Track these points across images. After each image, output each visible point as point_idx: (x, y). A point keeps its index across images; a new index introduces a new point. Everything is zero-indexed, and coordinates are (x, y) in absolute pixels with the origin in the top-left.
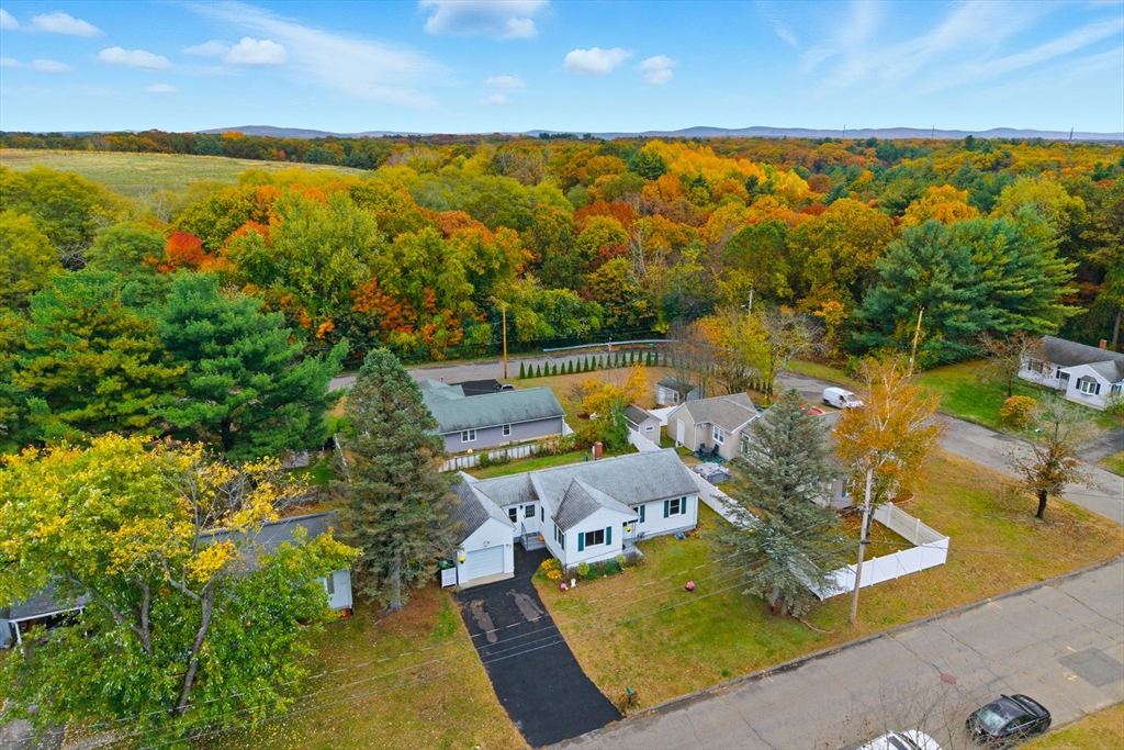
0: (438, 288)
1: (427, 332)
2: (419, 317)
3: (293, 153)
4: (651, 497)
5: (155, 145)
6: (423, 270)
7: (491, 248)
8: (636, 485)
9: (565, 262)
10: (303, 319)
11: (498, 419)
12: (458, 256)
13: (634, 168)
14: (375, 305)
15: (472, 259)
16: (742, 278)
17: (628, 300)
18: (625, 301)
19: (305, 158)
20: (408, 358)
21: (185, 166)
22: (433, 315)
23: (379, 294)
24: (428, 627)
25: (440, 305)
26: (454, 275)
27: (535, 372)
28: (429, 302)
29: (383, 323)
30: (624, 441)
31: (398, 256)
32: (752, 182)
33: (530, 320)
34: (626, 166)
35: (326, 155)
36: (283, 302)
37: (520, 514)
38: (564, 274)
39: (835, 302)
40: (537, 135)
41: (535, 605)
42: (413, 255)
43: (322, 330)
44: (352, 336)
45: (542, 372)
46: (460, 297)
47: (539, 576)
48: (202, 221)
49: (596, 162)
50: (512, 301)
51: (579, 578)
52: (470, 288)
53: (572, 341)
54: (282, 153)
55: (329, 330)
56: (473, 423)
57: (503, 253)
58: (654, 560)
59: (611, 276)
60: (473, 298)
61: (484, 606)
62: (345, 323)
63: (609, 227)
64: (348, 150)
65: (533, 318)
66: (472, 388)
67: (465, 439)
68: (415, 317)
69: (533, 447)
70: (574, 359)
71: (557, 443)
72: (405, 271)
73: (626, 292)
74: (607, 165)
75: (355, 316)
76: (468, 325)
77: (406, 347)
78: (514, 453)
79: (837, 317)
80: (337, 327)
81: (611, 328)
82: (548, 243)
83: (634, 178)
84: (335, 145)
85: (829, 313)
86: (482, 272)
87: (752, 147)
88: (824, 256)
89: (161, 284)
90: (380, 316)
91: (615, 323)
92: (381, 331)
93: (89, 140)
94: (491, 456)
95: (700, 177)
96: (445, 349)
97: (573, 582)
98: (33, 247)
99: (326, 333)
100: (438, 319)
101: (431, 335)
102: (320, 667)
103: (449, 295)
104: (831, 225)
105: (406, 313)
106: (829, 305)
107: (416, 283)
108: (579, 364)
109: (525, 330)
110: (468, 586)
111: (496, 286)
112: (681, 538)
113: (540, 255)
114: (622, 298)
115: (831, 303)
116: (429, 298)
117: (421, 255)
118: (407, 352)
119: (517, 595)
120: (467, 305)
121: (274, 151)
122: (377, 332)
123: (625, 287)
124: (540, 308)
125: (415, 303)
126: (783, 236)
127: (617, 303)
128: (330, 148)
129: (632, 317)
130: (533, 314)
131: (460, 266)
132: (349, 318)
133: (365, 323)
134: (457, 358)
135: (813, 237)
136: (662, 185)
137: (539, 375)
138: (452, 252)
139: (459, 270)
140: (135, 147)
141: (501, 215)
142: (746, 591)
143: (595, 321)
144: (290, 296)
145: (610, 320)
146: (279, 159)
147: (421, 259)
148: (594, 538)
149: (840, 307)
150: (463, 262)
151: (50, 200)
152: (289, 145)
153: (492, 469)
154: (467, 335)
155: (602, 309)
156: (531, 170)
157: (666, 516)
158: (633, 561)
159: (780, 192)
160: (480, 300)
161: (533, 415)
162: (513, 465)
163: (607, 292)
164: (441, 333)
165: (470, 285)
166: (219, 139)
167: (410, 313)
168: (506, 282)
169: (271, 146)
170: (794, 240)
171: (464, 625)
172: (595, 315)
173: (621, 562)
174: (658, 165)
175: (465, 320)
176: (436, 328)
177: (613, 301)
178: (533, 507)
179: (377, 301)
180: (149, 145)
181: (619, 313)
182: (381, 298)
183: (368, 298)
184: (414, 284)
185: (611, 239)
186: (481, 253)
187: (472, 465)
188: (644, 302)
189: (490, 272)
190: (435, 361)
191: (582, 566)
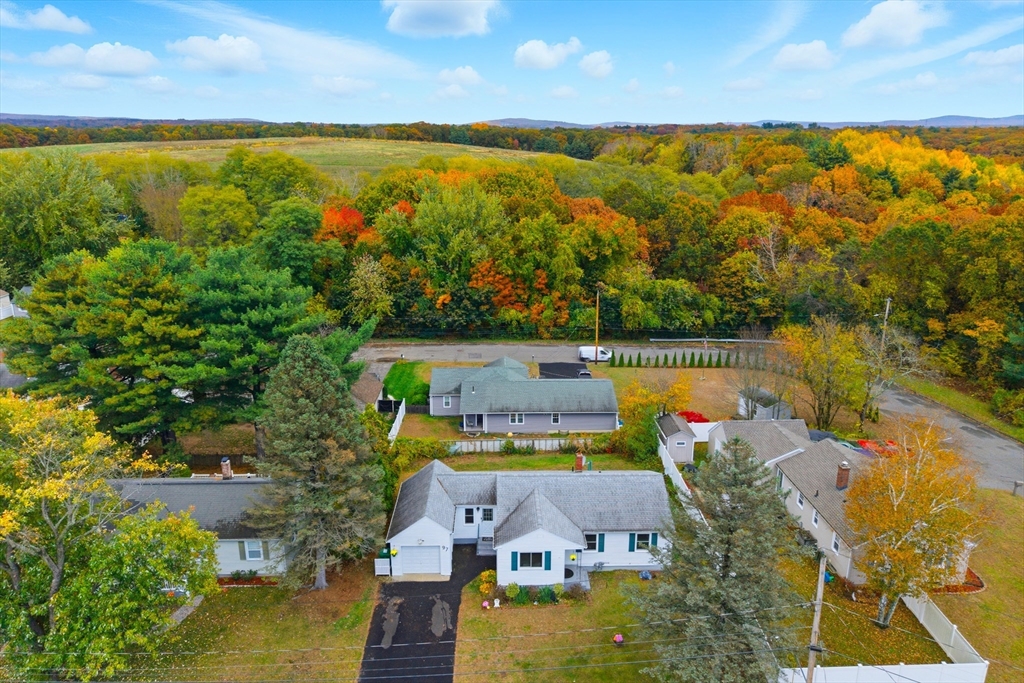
0: (551, 270)
1: (535, 311)
2: (530, 296)
3: (525, 142)
4: (614, 527)
5: (420, 134)
6: (538, 253)
7: (606, 236)
8: (600, 509)
9: (694, 252)
10: (428, 291)
11: (547, 406)
12: (570, 239)
13: (814, 159)
14: (489, 283)
15: (587, 246)
16: (883, 283)
17: (750, 297)
18: (746, 297)
19: (534, 146)
20: (517, 333)
21: (423, 152)
22: (543, 295)
23: (492, 273)
24: (335, 615)
25: (550, 287)
26: (564, 259)
27: (626, 361)
28: (540, 283)
29: (494, 299)
30: (654, 452)
31: (516, 239)
32: (952, 176)
33: (635, 308)
34: (807, 155)
35: (552, 144)
36: (412, 273)
37: (478, 516)
38: (691, 264)
39: (993, 322)
40: (760, 125)
41: (449, 616)
42: (528, 238)
43: (439, 302)
44: (464, 309)
45: (634, 362)
46: (567, 281)
47: (472, 586)
48: (371, 199)
49: (773, 152)
50: (622, 288)
51: (505, 600)
52: (580, 272)
53: (682, 333)
54: (516, 141)
55: (446, 302)
56: (522, 407)
57: (617, 240)
58: (600, 597)
59: (733, 270)
60: (583, 282)
61: (401, 605)
62: (459, 297)
63: (750, 218)
64: (570, 139)
65: (640, 306)
66: (549, 370)
67: (513, 421)
68: (526, 297)
69: (562, 442)
70: (679, 352)
71: (589, 442)
72: (520, 253)
73: (747, 288)
74: (784, 155)
75: (469, 291)
76: (575, 308)
77: (514, 323)
78: (541, 445)
79: (994, 340)
80: (452, 300)
81: (727, 324)
82: (679, 232)
83: (811, 167)
84: (560, 135)
85: (984, 333)
86: (593, 258)
87: (999, 138)
88: (987, 266)
89: (312, 251)
90: (492, 292)
91: (732, 319)
92: (492, 306)
93: (372, 130)
94: (517, 443)
95: (887, 169)
96: (551, 329)
97: (497, 603)
98: (240, 214)
99: (444, 304)
100: (546, 300)
101: (539, 315)
102: (221, 630)
103: (559, 278)
104: (1000, 230)
105: (519, 292)
106: (986, 324)
107: (530, 265)
108: (675, 358)
109: (630, 317)
110: (400, 580)
111: (608, 272)
112: (646, 579)
113: (669, 243)
114: (743, 294)
115: (988, 322)
116: (540, 280)
117: (537, 239)
118: (516, 328)
119: (438, 601)
120: (575, 289)
121: (510, 140)
122: (487, 307)
123: (747, 282)
124: (648, 297)
125: (528, 283)
126: (941, 238)
127: (736, 299)
128: (556, 137)
129: (752, 314)
130: (640, 302)
131: (569, 251)
132: (463, 292)
133: (476, 298)
134: (561, 338)
135: (974, 243)
136: (836, 177)
137: (630, 364)
138: (566, 237)
139: (568, 255)
140: (404, 135)
141: (635, 203)
142: (645, 670)
143: (709, 315)
144: (419, 269)
145: (727, 317)
146: (513, 147)
147: (537, 243)
148: (532, 559)
149: (999, 328)
150: (573, 247)
151: (272, 178)
152: (522, 135)
153: (514, 458)
154: (572, 317)
155: (719, 303)
156: (717, 158)
157: (631, 549)
158: (574, 594)
159: (985, 188)
160: (589, 284)
161: (585, 407)
162: (536, 457)
163: (728, 286)
164: (547, 313)
165: (579, 269)
166: (468, 130)
167: (522, 292)
168: (618, 269)
169: (508, 136)
170: (952, 245)
171: (370, 620)
172: (710, 309)
173: (556, 592)
174: (841, 155)
175: (573, 303)
176: (544, 309)
177: (732, 296)
178: (491, 510)
179: (490, 279)
180: (416, 134)
181: (738, 309)
182: (494, 276)
183: (483, 276)
184: (527, 265)
185: (752, 231)
186: (596, 239)
187: (497, 450)
188: (767, 300)
189: (603, 260)
190: (541, 338)
191: (513, 587)
